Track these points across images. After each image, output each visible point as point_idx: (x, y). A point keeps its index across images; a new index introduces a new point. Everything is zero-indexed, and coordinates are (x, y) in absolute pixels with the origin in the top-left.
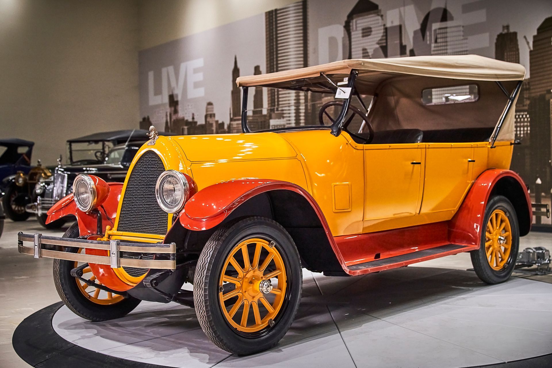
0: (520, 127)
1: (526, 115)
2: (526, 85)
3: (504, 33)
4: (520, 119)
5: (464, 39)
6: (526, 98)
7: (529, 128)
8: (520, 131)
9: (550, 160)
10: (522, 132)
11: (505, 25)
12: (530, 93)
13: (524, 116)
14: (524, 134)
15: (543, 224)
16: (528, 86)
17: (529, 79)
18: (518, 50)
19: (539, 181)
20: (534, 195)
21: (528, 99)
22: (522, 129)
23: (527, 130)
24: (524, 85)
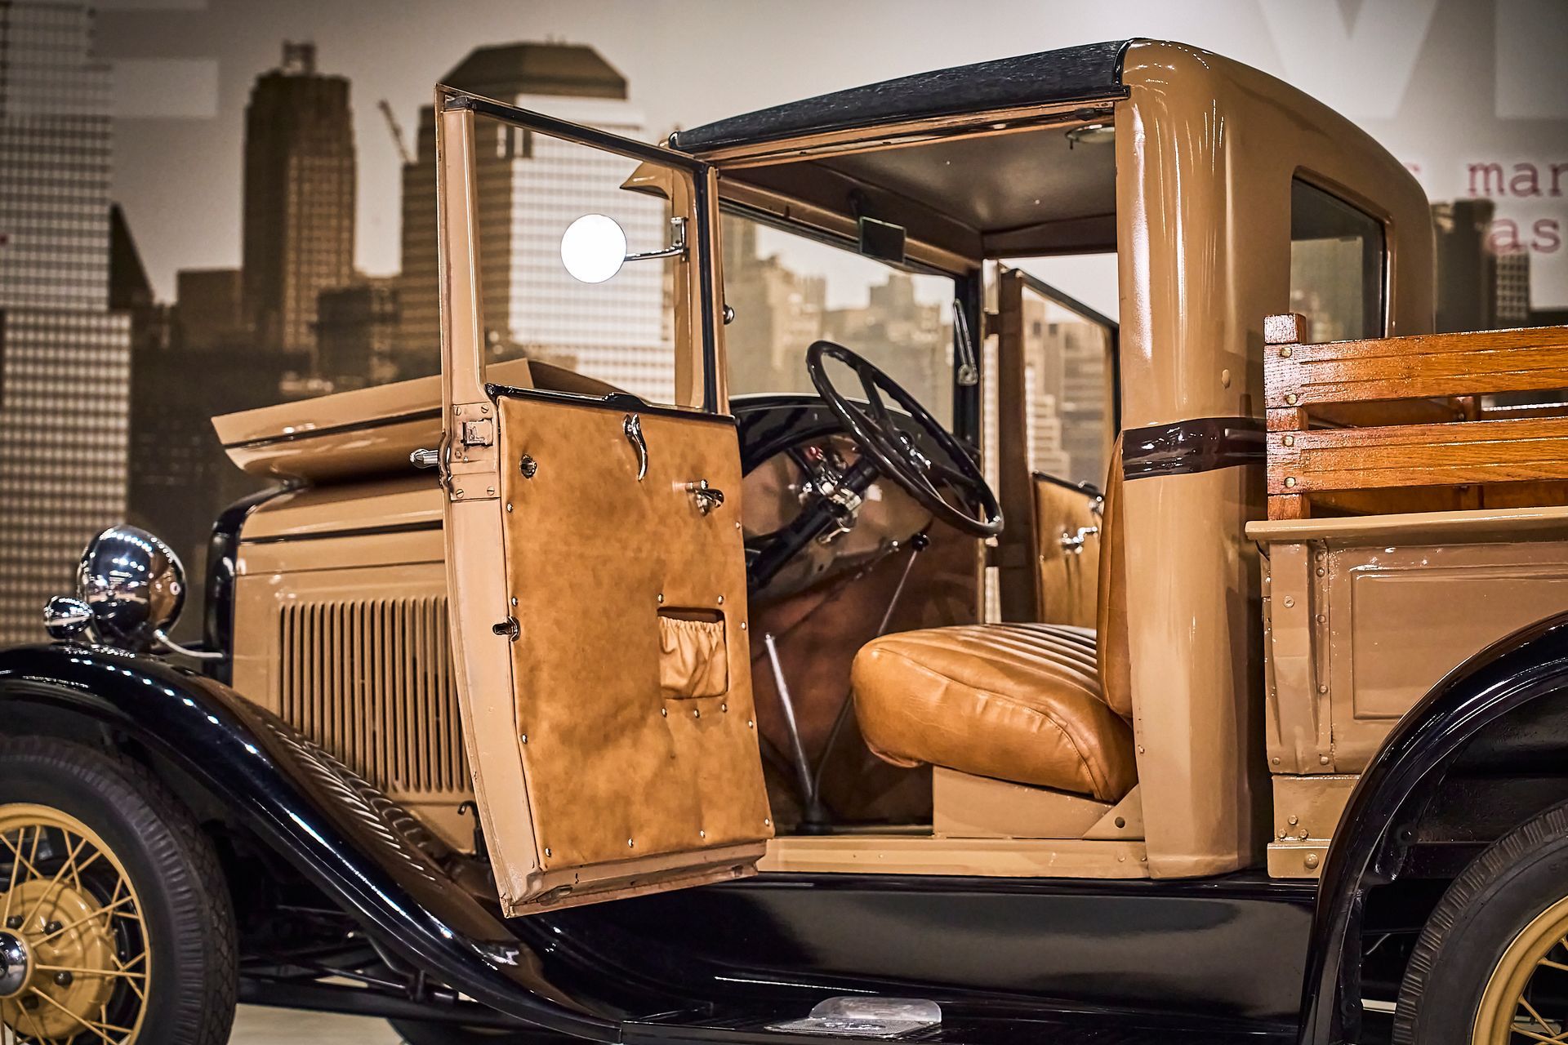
2: (382, 300)
3: (288, 71)
5: (96, 68)
6: (382, 355)
11: (298, 40)
12: (397, 336)
16: (389, 308)
17: (395, 278)
18: (349, 152)
24: (373, 303)
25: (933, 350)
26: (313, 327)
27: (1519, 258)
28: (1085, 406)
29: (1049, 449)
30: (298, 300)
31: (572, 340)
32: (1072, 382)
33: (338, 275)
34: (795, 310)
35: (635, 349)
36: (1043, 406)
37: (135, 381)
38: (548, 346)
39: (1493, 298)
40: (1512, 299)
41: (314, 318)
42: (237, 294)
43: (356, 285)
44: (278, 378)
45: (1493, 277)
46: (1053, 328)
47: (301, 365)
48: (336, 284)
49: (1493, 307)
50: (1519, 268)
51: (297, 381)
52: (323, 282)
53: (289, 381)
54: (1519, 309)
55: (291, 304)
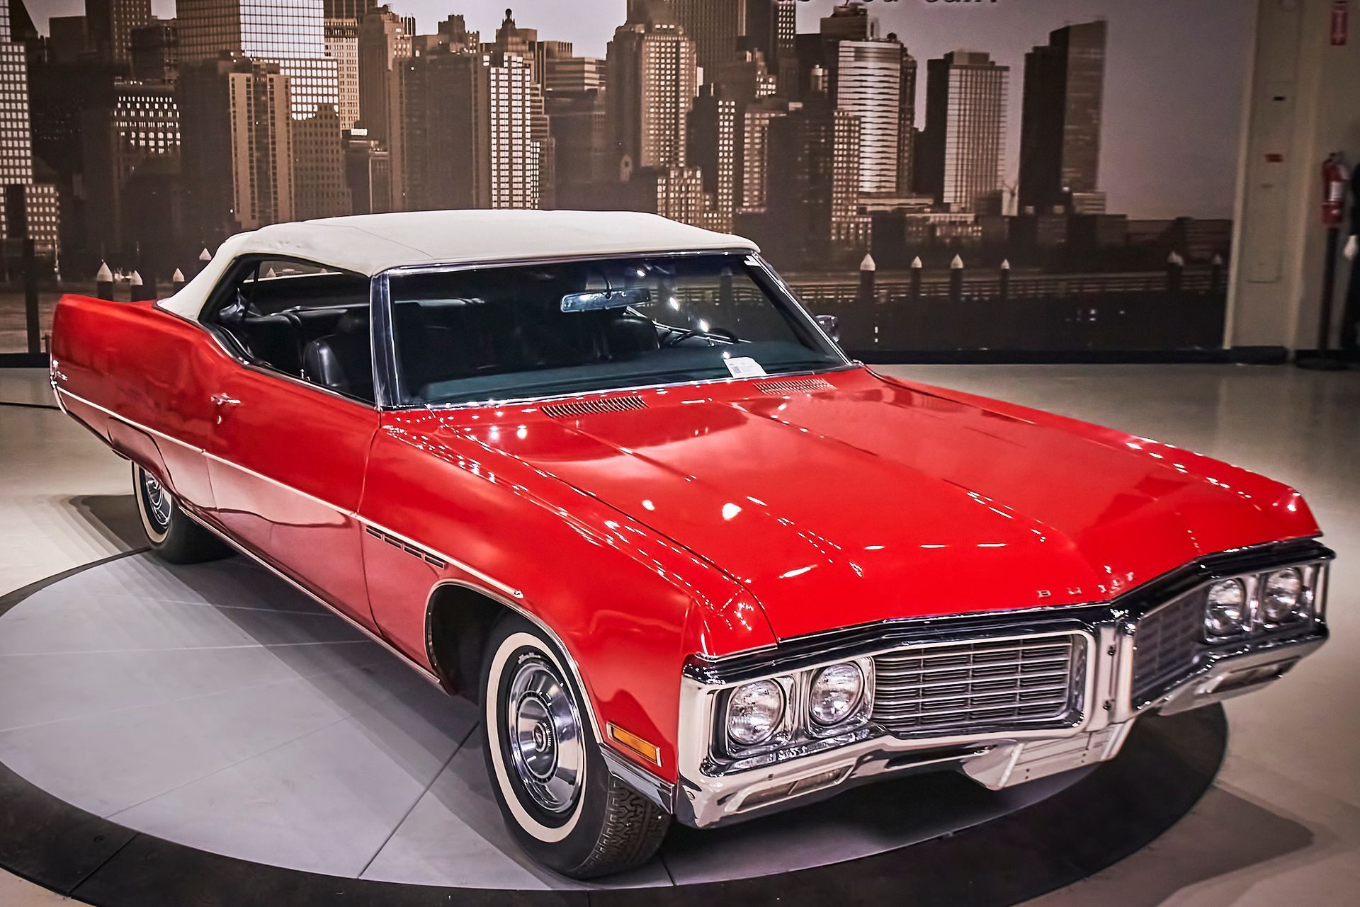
0: (156, 131)
1: (170, 105)
2: (168, 35)
4: (156, 112)
6: (169, 65)
7: (178, 135)
8: (156, 139)
9: (233, 208)
10: (161, 143)
12: (177, 54)
13: (166, 106)
14: (165, 147)
16: (172, 38)
17: (174, 20)
19: (205, 254)
21: (175, 66)
22: (161, 135)
23: (174, 138)
24: (162, 35)
25: (475, 59)
26: (128, 49)
27: (791, 6)
28: (558, 89)
29: (540, 113)
30: (120, 37)
31: (276, 55)
32: (550, 76)
33: (142, 20)
34: (399, 38)
35: (311, 60)
36: (537, 89)
37: (29, 83)
38: (263, 59)
39: (776, 28)
40: (786, 28)
41: (130, 44)
42: (85, 32)
43: (151, 26)
44: (115, 80)
45: (776, 17)
46: (541, 44)
47: (125, 73)
48: (141, 25)
49: (776, 33)
50: (790, 11)
51: (123, 81)
52: (134, 24)
53: (119, 81)
54: (790, 34)
55: (116, 37)
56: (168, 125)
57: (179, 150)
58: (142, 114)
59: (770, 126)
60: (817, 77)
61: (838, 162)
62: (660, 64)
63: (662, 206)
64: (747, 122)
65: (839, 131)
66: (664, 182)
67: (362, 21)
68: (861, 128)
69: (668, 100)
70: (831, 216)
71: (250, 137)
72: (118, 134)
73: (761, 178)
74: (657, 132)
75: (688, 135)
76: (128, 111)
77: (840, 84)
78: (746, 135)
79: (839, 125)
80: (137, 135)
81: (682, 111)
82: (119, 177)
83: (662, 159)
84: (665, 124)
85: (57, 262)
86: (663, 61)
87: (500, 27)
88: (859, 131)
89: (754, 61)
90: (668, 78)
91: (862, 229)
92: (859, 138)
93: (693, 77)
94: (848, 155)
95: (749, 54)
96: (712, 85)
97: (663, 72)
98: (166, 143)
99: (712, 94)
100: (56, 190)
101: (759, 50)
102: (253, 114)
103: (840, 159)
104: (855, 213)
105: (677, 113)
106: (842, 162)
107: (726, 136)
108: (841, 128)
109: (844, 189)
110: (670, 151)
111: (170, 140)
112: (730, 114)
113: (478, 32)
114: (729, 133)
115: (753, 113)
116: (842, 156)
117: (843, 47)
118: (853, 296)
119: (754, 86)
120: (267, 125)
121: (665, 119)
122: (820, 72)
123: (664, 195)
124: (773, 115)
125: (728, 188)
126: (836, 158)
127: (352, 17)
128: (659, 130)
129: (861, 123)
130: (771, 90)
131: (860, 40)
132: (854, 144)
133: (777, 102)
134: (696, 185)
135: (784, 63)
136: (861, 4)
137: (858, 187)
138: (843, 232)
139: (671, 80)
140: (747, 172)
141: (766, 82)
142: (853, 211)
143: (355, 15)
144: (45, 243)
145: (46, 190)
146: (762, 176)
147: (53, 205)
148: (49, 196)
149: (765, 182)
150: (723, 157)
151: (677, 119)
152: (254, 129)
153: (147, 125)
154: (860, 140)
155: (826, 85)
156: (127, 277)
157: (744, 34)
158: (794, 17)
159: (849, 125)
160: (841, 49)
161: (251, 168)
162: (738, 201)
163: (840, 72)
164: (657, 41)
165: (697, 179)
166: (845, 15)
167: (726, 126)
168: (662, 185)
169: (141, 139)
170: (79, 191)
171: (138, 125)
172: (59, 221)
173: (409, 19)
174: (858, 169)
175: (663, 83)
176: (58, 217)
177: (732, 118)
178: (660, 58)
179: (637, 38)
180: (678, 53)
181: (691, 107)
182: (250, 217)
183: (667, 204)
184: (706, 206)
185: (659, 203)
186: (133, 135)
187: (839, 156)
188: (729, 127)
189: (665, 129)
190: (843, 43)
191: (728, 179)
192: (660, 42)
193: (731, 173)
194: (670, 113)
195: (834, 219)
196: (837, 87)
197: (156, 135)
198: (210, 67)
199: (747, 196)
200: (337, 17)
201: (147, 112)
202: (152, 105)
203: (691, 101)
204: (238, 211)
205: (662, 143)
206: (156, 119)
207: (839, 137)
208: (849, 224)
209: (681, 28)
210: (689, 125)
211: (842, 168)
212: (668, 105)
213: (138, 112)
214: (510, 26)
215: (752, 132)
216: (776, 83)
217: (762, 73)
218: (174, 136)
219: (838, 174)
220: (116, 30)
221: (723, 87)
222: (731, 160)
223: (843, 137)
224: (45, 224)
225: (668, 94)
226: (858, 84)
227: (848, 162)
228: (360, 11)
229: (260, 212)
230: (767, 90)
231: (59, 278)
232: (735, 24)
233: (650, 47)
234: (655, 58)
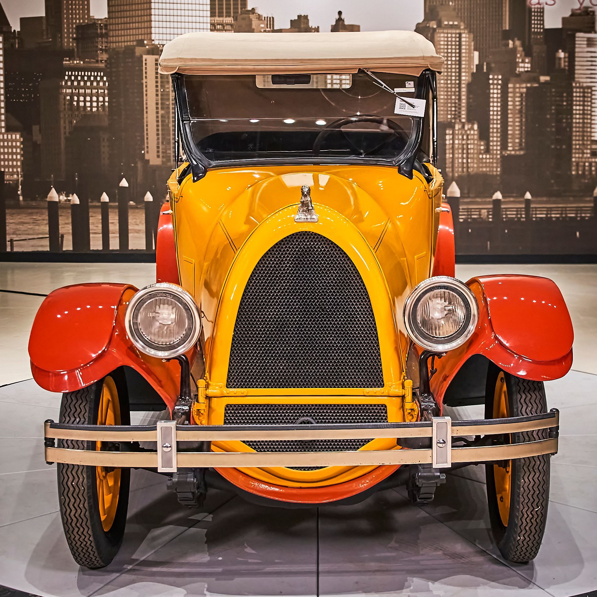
0: (91, 95)
1: (102, 78)
2: (101, 29)
4: (92, 83)
6: (101, 50)
7: (107, 99)
8: (91, 101)
9: (144, 149)
10: (95, 104)
12: (107, 42)
13: (99, 79)
14: (97, 107)
15: (132, 250)
16: (104, 31)
17: (106, 19)
19: (124, 183)
20: (117, 204)
21: (106, 51)
22: (94, 99)
23: (104, 101)
24: (97, 29)
26: (73, 39)
27: (540, 8)
30: (68, 30)
33: (83, 18)
34: (262, 30)
37: (5, 62)
39: (530, 24)
40: (537, 24)
41: (75, 36)
42: (44, 27)
43: (90, 23)
44: (63, 60)
45: (530, 16)
47: (71, 55)
48: (83, 22)
49: (530, 28)
50: (540, 12)
51: (69, 61)
52: (78, 21)
53: (66, 61)
54: (540, 28)
55: (66, 30)
56: (100, 91)
57: (107, 109)
58: (82, 84)
59: (527, 93)
60: (560, 58)
61: (576, 118)
62: (447, 49)
63: (449, 149)
64: (510, 90)
65: (576, 97)
66: (451, 132)
67: (236, 18)
68: (592, 95)
69: (453, 74)
70: (571, 158)
71: (157, 100)
72: (65, 98)
73: (521, 129)
74: (446, 97)
75: (468, 98)
76: (72, 82)
77: (576, 63)
78: (510, 99)
79: (576, 92)
80: (78, 99)
81: (463, 82)
82: (65, 128)
83: (449, 116)
84: (451, 91)
85: (20, 187)
86: (450, 47)
87: (334, 23)
88: (591, 97)
89: (515, 48)
90: (454, 59)
91: (594, 166)
92: (591, 101)
93: (471, 59)
94: (584, 114)
95: (511, 42)
96: (485, 63)
97: (449, 55)
98: (98, 104)
99: (485, 71)
100: (21, 136)
101: (518, 39)
102: (159, 84)
103: (578, 116)
104: (589, 155)
105: (460, 84)
106: (579, 119)
107: (495, 100)
108: (578, 94)
109: (581, 138)
110: (455, 111)
111: (101, 102)
112: (498, 84)
113: (318, 27)
114: (497, 98)
115: (514, 84)
116: (579, 114)
117: (578, 37)
118: (588, 215)
119: (516, 65)
120: (169, 92)
121: (451, 88)
122: (561, 54)
123: (451, 142)
124: (529, 85)
125: (497, 137)
126: (574, 116)
127: (230, 16)
128: (447, 95)
129: (592, 91)
130: (528, 68)
131: (590, 32)
132: (588, 106)
133: (531, 76)
134: (474, 135)
135: (536, 49)
136: (591, 8)
137: (591, 136)
138: (580, 168)
139: (455, 61)
140: (511, 126)
141: (523, 62)
142: (587, 153)
143: (232, 15)
144: (12, 174)
145: (14, 136)
146: (521, 128)
147: (19, 147)
148: (16, 141)
149: (524, 132)
150: (493, 115)
151: (460, 88)
152: (160, 95)
153: (85, 91)
154: (592, 103)
155: (567, 64)
156: (69, 198)
157: (507, 28)
158: (543, 16)
159: (584, 92)
160: (577, 39)
161: (158, 121)
162: (504, 146)
163: (577, 55)
164: (445, 33)
165: (474, 130)
166: (580, 15)
167: (495, 93)
168: (449, 134)
169: (81, 101)
170: (37, 137)
171: (79, 91)
172: (22, 159)
173: (270, 18)
174: (591, 124)
175: (449, 63)
176: (22, 156)
177: (499, 87)
178: (447, 45)
179: (431, 31)
180: (460, 41)
181: (470, 80)
182: (156, 157)
183: (453, 148)
184: (481, 150)
185: (447, 147)
186: (76, 98)
187: (576, 114)
188: (497, 93)
189: (451, 95)
190: (578, 34)
191: (497, 131)
192: (448, 33)
193: (499, 126)
194: (455, 84)
195: (574, 160)
196: (574, 65)
197: (91, 99)
198: (130, 51)
199: (511, 142)
200: (219, 16)
201: (85, 82)
202: (89, 77)
203: (470, 75)
204: (148, 152)
205: (449, 105)
206: (91, 88)
207: (576, 101)
208: (585, 163)
209: (462, 24)
210: (469, 91)
211: (579, 123)
212: (453, 78)
213: (79, 82)
214: (341, 23)
215: (514, 97)
216: (531, 62)
217: (521, 56)
218: (104, 99)
219: (576, 127)
220: (65, 26)
221: (493, 65)
222: (499, 117)
223: (580, 101)
224: (13, 160)
225: (453, 70)
226: (590, 63)
227: (583, 119)
228: (236, 12)
229: (163, 152)
230: (524, 67)
231: (21, 198)
232: (500, 22)
233: (440, 37)
234: (444, 45)
